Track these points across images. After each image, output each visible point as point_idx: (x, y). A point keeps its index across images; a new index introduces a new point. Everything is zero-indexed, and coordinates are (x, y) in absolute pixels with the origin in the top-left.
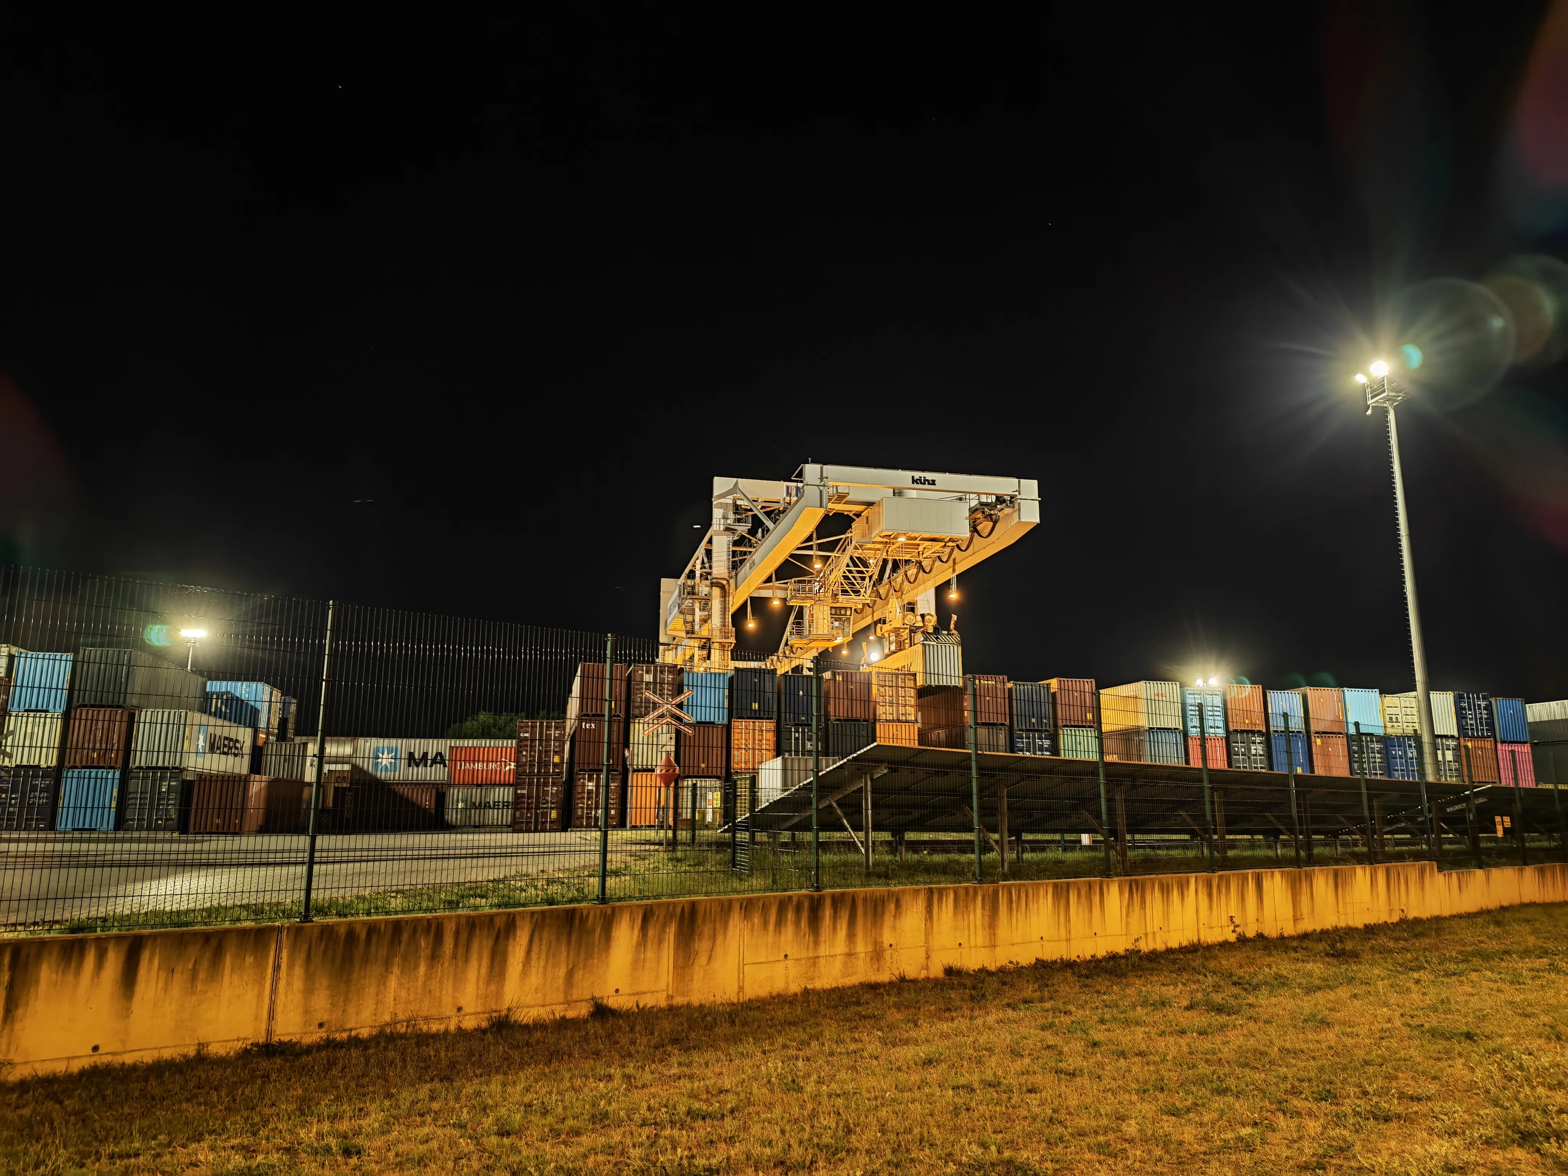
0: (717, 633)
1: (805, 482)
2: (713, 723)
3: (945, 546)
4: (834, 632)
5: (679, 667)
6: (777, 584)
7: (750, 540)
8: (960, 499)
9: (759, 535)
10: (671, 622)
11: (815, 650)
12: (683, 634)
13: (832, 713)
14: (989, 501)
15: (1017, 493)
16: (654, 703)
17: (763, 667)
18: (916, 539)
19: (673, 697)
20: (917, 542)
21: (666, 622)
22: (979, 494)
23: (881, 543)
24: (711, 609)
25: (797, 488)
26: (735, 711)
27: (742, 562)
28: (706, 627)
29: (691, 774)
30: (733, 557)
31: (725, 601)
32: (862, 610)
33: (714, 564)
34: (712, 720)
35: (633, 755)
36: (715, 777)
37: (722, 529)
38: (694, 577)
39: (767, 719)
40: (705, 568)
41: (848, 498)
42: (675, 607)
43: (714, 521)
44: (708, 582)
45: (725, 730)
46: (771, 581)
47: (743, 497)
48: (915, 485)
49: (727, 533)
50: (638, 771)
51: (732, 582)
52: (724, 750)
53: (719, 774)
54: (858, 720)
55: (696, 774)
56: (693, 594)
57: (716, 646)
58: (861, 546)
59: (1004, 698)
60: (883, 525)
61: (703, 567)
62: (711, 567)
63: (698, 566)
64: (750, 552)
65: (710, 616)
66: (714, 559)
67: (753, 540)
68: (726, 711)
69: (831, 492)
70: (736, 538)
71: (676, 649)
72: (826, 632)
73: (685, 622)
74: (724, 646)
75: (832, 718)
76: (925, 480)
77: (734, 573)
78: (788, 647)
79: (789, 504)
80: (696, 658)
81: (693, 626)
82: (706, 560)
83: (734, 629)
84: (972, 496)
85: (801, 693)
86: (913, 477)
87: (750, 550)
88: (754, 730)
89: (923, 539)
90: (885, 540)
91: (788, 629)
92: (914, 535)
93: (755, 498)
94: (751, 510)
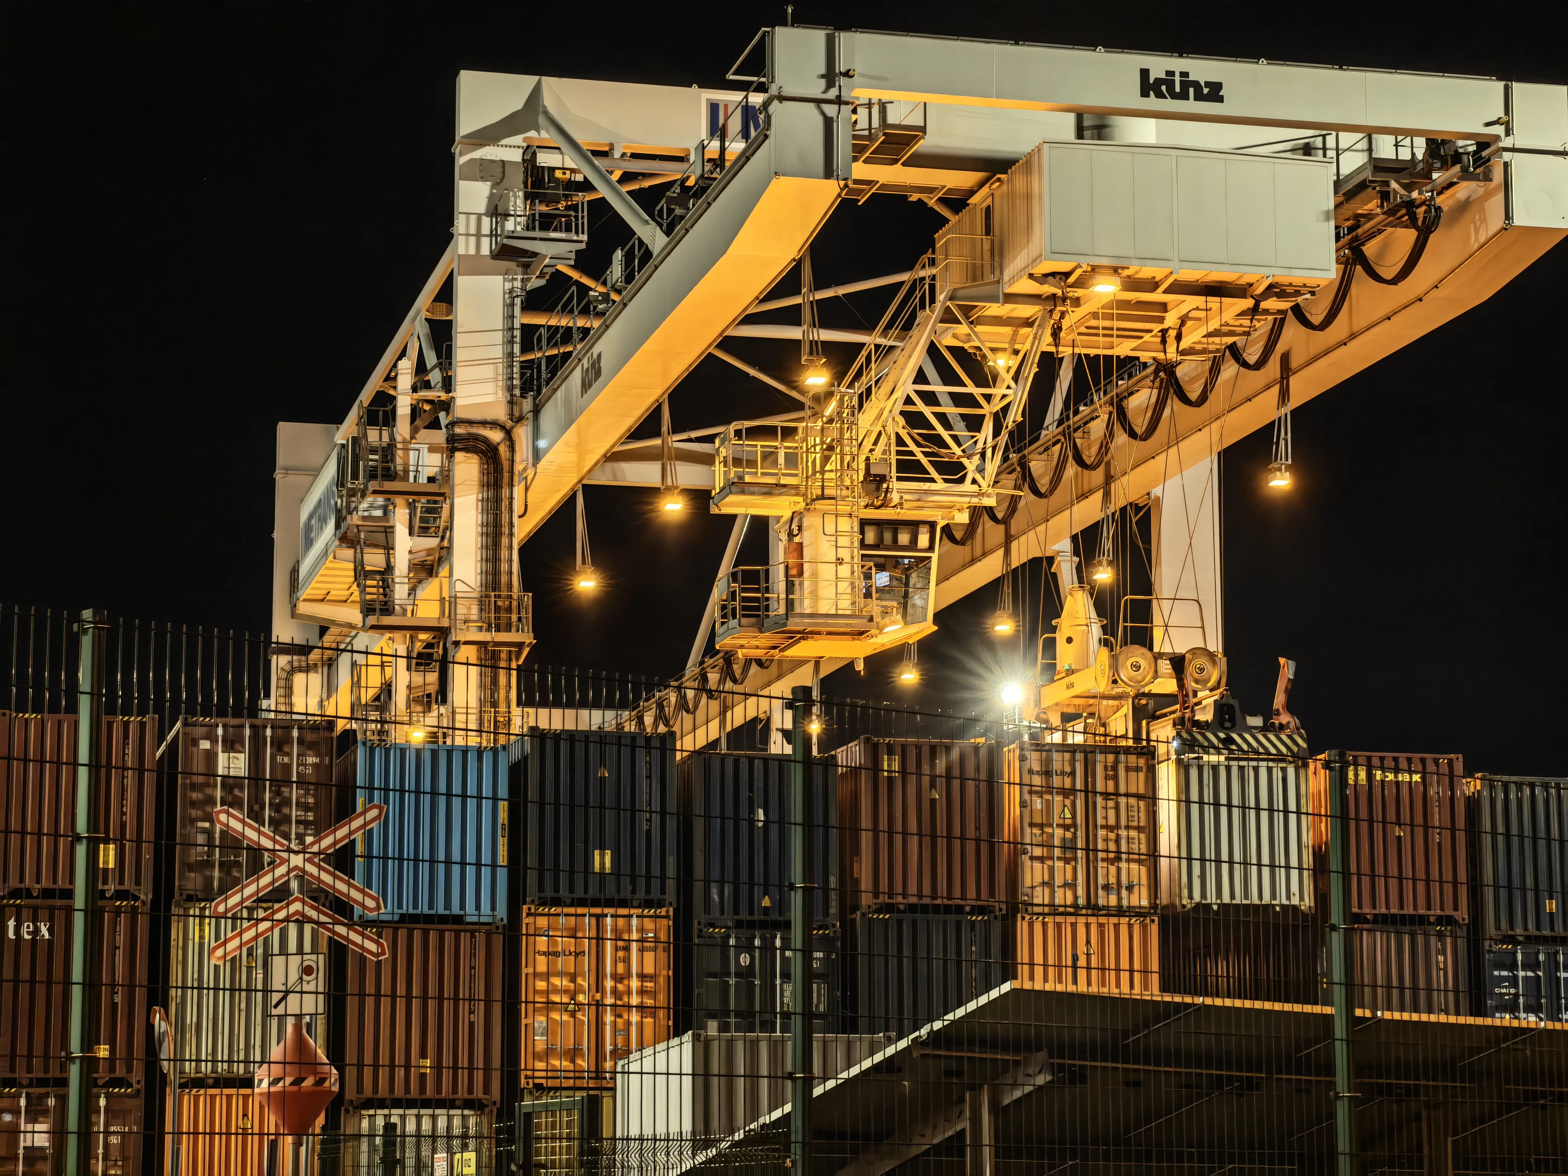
0: (469, 610)
1: (773, 90)
2: (458, 919)
3: (1254, 311)
4: (875, 607)
5: (341, 725)
6: (676, 442)
7: (584, 290)
8: (1307, 150)
9: (616, 271)
10: (311, 573)
11: (809, 667)
12: (354, 615)
13: (866, 883)
14: (1405, 155)
15: (1499, 130)
16: (256, 851)
17: (631, 727)
18: (1153, 285)
19: (320, 828)
20: (1157, 296)
21: (294, 572)
22: (1370, 132)
23: (1035, 298)
24: (450, 527)
25: (748, 113)
26: (532, 877)
27: (557, 364)
28: (430, 590)
29: (383, 1091)
30: (526, 347)
31: (497, 500)
32: (971, 529)
33: (461, 374)
34: (456, 910)
35: (180, 1027)
36: (468, 1104)
37: (485, 250)
38: (390, 419)
39: (648, 904)
40: (427, 385)
41: (924, 145)
42: (323, 521)
43: (461, 224)
44: (439, 437)
45: (498, 941)
46: (657, 434)
47: (559, 141)
48: (1153, 103)
49: (504, 264)
50: (199, 1083)
51: (522, 434)
52: (497, 1009)
53: (478, 1094)
54: (959, 909)
55: (399, 1092)
56: (389, 475)
57: (468, 653)
58: (967, 311)
59: (1453, 830)
60: (1039, 239)
61: (421, 384)
62: (448, 384)
63: (405, 380)
64: (585, 331)
65: (444, 554)
66: (460, 355)
67: (597, 289)
68: (502, 875)
69: (863, 123)
70: (535, 283)
71: (330, 664)
72: (845, 605)
73: (361, 573)
74: (495, 656)
75: (866, 899)
76: (1187, 84)
77: (527, 405)
78: (719, 660)
79: (719, 162)
80: (400, 697)
81: (386, 586)
82: (431, 359)
83: (528, 598)
84: (1347, 139)
85: (761, 814)
86: (1145, 73)
87: (581, 323)
88: (599, 939)
89: (1181, 288)
90: (1047, 289)
91: (718, 593)
92: (1147, 272)
93: (600, 141)
94: (586, 186)
